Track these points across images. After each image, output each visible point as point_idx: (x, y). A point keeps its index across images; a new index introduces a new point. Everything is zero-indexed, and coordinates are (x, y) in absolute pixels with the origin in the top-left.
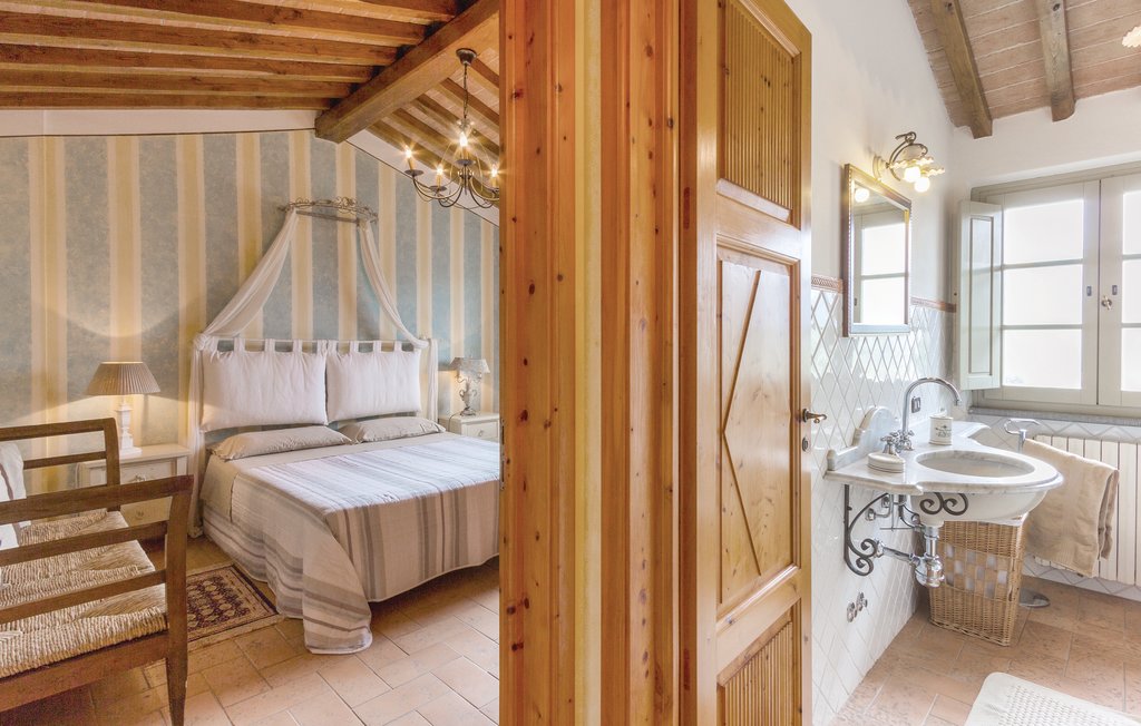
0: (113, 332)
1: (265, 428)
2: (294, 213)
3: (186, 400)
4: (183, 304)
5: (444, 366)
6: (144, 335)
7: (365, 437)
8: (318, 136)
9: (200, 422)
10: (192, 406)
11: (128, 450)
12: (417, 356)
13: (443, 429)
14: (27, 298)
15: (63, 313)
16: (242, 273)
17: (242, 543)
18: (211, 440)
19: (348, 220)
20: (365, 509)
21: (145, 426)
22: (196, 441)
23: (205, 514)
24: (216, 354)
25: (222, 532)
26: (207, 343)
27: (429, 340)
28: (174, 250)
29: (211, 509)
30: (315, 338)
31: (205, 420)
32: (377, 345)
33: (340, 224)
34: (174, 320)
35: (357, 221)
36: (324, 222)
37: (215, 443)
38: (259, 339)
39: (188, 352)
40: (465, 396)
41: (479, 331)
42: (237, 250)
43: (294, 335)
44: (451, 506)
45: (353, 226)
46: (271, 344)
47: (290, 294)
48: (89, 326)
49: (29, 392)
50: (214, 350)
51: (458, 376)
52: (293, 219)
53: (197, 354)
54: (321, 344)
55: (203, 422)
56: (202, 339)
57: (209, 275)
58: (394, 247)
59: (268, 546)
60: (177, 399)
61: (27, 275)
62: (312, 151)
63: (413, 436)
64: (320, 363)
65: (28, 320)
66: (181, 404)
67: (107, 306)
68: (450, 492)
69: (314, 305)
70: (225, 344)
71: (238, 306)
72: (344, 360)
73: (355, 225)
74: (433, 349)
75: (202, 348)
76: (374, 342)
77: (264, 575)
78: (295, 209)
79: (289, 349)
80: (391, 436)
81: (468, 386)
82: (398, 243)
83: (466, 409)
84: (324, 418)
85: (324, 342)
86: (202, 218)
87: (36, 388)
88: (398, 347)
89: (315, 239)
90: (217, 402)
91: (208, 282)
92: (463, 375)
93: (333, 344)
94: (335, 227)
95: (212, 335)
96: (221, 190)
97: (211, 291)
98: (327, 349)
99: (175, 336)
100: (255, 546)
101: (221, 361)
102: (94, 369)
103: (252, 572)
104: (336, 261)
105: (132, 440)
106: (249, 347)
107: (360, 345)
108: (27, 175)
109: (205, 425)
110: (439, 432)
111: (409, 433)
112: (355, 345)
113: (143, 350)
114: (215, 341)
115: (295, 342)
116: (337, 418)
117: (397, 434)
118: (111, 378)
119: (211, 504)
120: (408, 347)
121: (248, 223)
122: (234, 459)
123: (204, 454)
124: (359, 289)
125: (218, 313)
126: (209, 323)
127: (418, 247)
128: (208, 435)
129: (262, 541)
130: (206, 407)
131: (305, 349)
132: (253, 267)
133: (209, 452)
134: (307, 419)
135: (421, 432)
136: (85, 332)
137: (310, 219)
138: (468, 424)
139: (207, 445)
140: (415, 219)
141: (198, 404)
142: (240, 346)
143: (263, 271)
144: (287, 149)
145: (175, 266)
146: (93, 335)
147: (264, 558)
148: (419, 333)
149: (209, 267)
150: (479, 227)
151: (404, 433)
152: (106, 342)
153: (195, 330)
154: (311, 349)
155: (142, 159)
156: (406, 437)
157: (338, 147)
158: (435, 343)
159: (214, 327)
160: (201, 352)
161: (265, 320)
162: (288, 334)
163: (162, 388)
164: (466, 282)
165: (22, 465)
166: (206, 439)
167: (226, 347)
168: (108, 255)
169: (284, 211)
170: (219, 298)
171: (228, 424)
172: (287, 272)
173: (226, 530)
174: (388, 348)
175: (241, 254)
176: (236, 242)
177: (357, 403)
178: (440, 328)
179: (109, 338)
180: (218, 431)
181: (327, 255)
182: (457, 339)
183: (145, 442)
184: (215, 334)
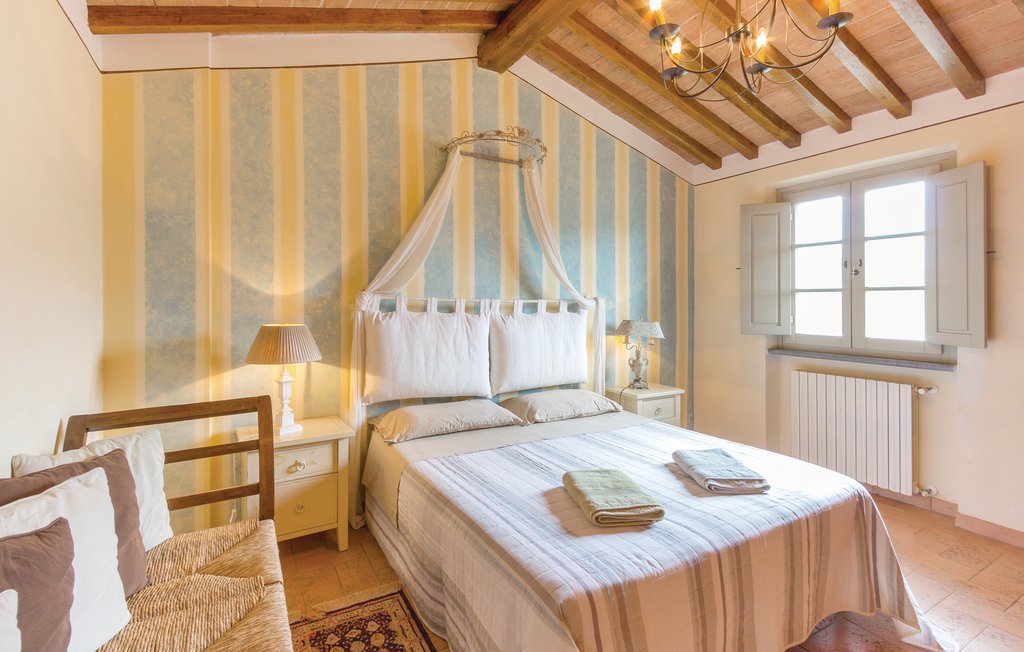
0: (277, 290)
1: (426, 401)
2: (458, 152)
3: (349, 368)
4: (345, 258)
5: (610, 330)
6: (307, 292)
7: (537, 417)
8: (479, 66)
9: (362, 394)
10: (354, 374)
11: (288, 428)
12: (584, 318)
13: (620, 408)
14: (191, 251)
15: (228, 268)
16: (404, 223)
17: (413, 568)
18: (373, 413)
19: (511, 162)
20: (617, 588)
21: (307, 396)
22: (358, 415)
23: (367, 503)
24: (378, 316)
25: (387, 537)
26: (370, 303)
27: (596, 299)
28: (336, 196)
29: (374, 500)
30: (478, 296)
31: (367, 391)
32: (542, 304)
33: (502, 165)
34: (336, 276)
35: (520, 163)
36: (486, 164)
37: (376, 417)
38: (420, 298)
39: (350, 312)
40: (635, 365)
41: (646, 289)
42: (399, 196)
43: (456, 295)
44: (733, 573)
45: (516, 168)
46: (433, 303)
47: (451, 246)
48: (253, 284)
49: (192, 357)
50: (376, 311)
51: (627, 342)
52: (456, 160)
53: (359, 315)
54: (485, 303)
55: (366, 394)
56: (365, 298)
57: (372, 225)
58: (557, 193)
59: (450, 595)
60: (339, 366)
61: (191, 224)
62: (474, 84)
63: (588, 416)
64: (483, 325)
65: (192, 276)
66: (343, 371)
67: (271, 261)
68: (729, 549)
69: (476, 258)
70: (387, 304)
71: (401, 259)
72: (508, 323)
73: (518, 166)
74: (600, 310)
75: (364, 308)
76: (540, 301)
77: (444, 631)
78: (460, 148)
79: (451, 310)
80: (565, 416)
81: (638, 354)
82: (561, 188)
83: (637, 381)
84: (486, 389)
85: (488, 301)
86: (365, 159)
87: (199, 352)
88: (564, 307)
89: (477, 184)
90: (379, 371)
91: (370, 233)
92: (632, 342)
93: (497, 303)
94: (498, 169)
95: (375, 292)
96: (384, 127)
97: (373, 243)
98: (492, 309)
99: (337, 294)
100: (430, 583)
101: (384, 323)
102: (256, 331)
103: (423, 614)
104: (498, 209)
105: (293, 415)
106: (411, 307)
107: (524, 304)
108: (192, 112)
109: (368, 397)
110: (617, 411)
111: (583, 412)
112: (519, 304)
113: (306, 310)
114: (377, 299)
115: (458, 301)
116: (501, 390)
117: (569, 412)
118: (271, 345)
119: (374, 495)
120: (574, 307)
121: (410, 166)
122: (398, 441)
123: (366, 428)
124: (521, 241)
125: (381, 267)
126: (370, 280)
127: (582, 192)
128: (369, 407)
129: (440, 581)
130: (369, 377)
131: (467, 309)
132: (415, 216)
133: (371, 428)
134: (470, 391)
135: (596, 411)
136: (249, 290)
137: (471, 160)
138: (644, 400)
139: (369, 419)
140: (579, 159)
141: (360, 373)
142: (402, 307)
143: (424, 222)
144: (450, 82)
145: (338, 215)
146: (256, 293)
147: (443, 605)
148: (583, 291)
149: (371, 216)
150: (645, 169)
151: (578, 412)
152: (270, 300)
153: (359, 288)
154: (474, 310)
155: (306, 94)
156: (580, 416)
157: (501, 78)
158: (602, 302)
159: (376, 284)
160: (363, 312)
161: (427, 276)
162: (449, 293)
163: (323, 355)
164: (631, 232)
165: (163, 459)
166: (368, 411)
167: (389, 308)
168: (272, 203)
169: (446, 151)
170: (381, 252)
171: (390, 396)
172: (449, 223)
173: (392, 537)
174: (553, 308)
175: (403, 200)
176: (397, 187)
177: (522, 374)
178: (605, 284)
179: (272, 296)
180: (379, 404)
181: (489, 202)
182: (623, 300)
183: (308, 415)
184: (377, 292)
